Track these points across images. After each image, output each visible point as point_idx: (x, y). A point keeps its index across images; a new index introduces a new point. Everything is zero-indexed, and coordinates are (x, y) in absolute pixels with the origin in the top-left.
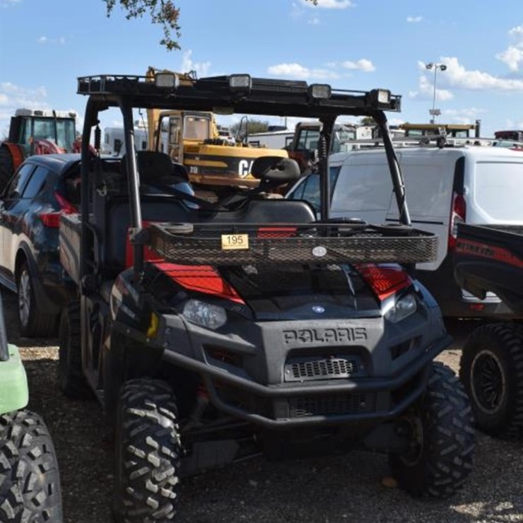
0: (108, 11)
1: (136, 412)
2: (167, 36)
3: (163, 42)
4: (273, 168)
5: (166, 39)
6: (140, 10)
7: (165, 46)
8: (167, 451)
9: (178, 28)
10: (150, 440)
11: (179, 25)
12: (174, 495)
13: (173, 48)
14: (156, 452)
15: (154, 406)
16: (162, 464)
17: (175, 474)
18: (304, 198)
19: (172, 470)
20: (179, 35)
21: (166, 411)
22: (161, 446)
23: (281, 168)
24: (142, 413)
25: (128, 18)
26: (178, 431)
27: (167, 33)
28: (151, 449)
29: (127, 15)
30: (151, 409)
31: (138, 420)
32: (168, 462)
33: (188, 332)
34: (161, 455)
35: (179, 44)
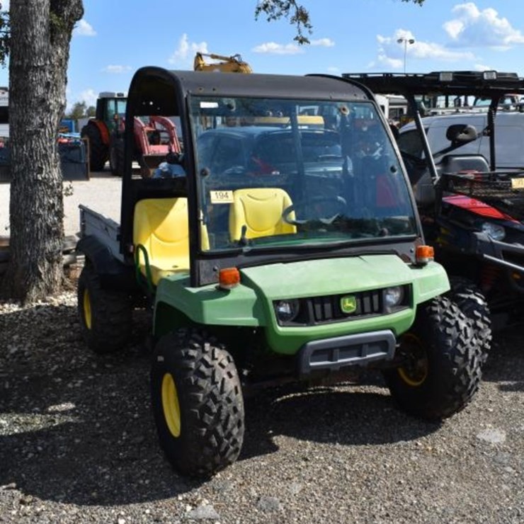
0: (256, 16)
1: (463, 295)
2: (299, 34)
3: (297, 38)
4: (461, 133)
5: (299, 36)
6: (280, 14)
7: (298, 41)
8: (486, 319)
9: (310, 27)
10: (476, 313)
11: (311, 25)
12: (489, 347)
13: (304, 43)
14: (480, 320)
15: (472, 291)
16: (485, 327)
17: (491, 334)
18: (480, 153)
19: (489, 331)
20: (310, 32)
21: (479, 294)
22: (482, 315)
23: (466, 133)
24: (466, 296)
25: (269, 20)
26: (487, 307)
27: (300, 32)
28: (478, 318)
29: (267, 18)
30: (470, 293)
31: (464, 301)
32: (487, 326)
33: (492, 243)
34: (483, 321)
35: (309, 40)
